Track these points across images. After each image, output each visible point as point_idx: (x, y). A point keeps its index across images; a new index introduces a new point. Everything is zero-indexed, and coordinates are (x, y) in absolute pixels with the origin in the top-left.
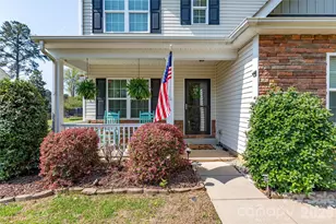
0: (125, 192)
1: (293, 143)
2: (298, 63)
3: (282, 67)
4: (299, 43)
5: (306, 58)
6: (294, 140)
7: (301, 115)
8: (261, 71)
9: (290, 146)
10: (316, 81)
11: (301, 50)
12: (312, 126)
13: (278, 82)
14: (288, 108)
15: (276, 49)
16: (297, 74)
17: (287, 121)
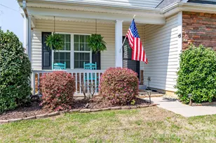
0: (110, 109)
1: (204, 74)
2: (203, 31)
3: (195, 32)
4: (204, 18)
5: (207, 27)
6: (204, 72)
7: (207, 59)
8: (183, 34)
9: (203, 75)
10: (213, 41)
11: (205, 22)
12: (212, 65)
13: (193, 42)
14: (201, 56)
15: (192, 21)
16: (203, 37)
17: (201, 63)
